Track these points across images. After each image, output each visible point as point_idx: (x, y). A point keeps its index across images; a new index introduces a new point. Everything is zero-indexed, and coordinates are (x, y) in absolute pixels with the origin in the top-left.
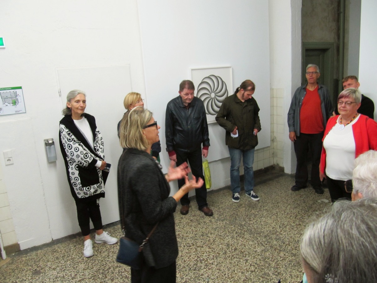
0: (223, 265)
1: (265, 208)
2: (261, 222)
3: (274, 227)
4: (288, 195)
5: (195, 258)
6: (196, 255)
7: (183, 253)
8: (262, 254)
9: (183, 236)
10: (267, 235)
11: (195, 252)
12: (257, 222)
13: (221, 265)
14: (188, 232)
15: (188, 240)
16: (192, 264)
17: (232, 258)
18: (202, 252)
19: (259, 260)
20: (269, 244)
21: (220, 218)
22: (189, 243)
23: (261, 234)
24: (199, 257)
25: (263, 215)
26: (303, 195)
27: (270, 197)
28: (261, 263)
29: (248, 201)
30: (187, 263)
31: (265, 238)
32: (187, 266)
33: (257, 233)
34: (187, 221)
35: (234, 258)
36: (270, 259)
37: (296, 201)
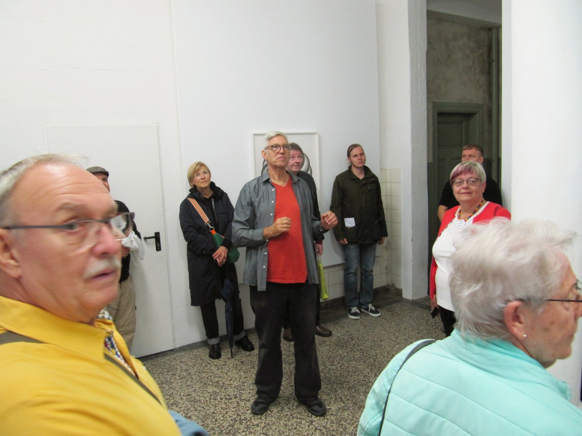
0: (274, 428)
1: (359, 348)
2: (348, 367)
3: (367, 374)
4: (399, 330)
5: (233, 416)
6: (236, 411)
7: (217, 408)
8: (337, 413)
9: (224, 384)
10: (353, 386)
11: (235, 407)
12: (342, 367)
13: (270, 428)
14: (233, 379)
15: (230, 390)
16: (226, 424)
17: (289, 418)
18: (246, 408)
19: (331, 422)
20: (352, 400)
21: (288, 359)
22: (230, 394)
23: (344, 385)
24: (239, 415)
25: (354, 357)
26: (423, 330)
27: (372, 332)
28: (332, 426)
29: (336, 336)
30: (218, 423)
31: (348, 391)
32: (219, 427)
33: (337, 383)
34: (235, 363)
35: (293, 419)
36: (348, 422)
37: (409, 338)
